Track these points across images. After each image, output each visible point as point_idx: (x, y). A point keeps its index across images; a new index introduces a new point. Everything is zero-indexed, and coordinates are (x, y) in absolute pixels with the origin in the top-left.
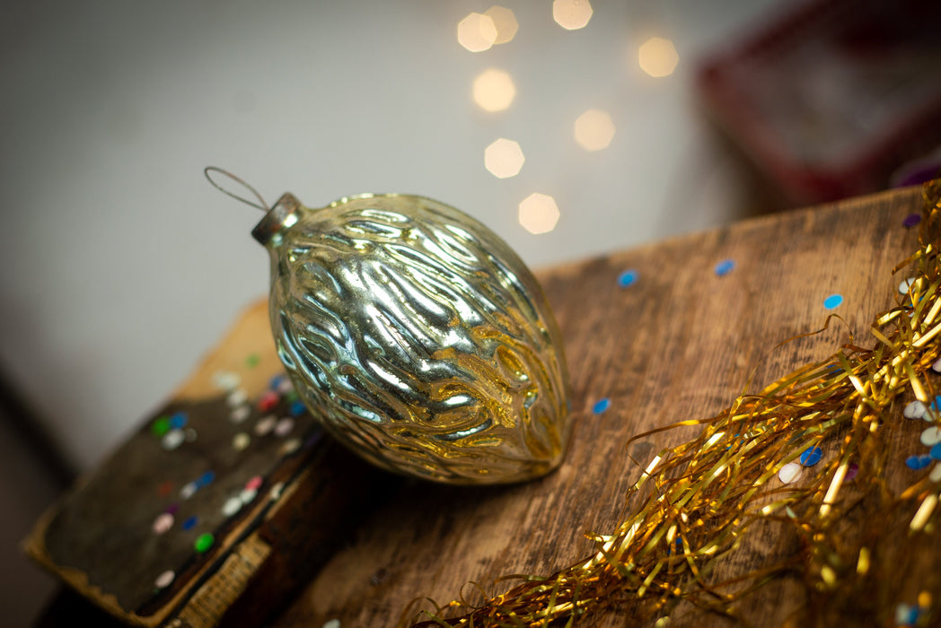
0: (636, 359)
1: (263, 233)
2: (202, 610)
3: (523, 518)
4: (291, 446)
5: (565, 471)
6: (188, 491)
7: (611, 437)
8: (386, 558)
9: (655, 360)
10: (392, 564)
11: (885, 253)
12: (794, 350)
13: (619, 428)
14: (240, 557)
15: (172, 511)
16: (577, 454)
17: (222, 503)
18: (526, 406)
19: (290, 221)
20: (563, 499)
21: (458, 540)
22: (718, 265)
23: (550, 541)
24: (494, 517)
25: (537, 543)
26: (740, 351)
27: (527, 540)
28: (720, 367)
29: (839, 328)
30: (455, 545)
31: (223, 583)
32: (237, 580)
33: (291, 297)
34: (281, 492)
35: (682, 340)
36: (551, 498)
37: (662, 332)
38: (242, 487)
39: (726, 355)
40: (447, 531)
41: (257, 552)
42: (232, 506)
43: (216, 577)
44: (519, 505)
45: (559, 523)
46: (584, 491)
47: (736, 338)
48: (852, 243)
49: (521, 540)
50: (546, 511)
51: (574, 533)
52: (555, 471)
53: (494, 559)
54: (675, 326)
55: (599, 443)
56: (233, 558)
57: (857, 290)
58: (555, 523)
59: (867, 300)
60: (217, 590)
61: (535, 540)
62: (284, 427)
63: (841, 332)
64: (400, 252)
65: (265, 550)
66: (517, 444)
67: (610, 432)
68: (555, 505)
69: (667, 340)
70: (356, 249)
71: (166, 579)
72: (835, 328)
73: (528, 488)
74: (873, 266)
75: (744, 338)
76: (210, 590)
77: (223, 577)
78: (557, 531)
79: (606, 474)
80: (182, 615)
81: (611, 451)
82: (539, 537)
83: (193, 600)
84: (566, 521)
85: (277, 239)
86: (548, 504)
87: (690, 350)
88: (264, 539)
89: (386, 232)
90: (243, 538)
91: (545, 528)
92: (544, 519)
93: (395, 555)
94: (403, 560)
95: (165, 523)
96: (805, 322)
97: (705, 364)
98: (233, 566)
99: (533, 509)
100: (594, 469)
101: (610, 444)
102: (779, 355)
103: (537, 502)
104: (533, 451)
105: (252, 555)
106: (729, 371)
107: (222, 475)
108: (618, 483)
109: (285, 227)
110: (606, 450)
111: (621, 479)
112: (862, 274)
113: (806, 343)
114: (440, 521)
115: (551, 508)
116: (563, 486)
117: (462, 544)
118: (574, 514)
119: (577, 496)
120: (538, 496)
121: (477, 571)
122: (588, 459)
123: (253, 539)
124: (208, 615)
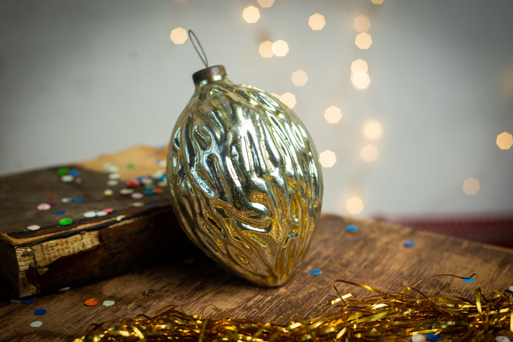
0: (344, 261)
1: (198, 77)
2: (46, 252)
3: (249, 300)
4: (137, 204)
5: (282, 290)
6: (65, 200)
7: (316, 287)
8: (157, 287)
9: (355, 265)
10: (160, 290)
11: (505, 272)
12: (438, 290)
13: (322, 285)
14: (82, 239)
15: (52, 205)
16: (293, 286)
17: (84, 212)
18: (289, 236)
19: (217, 78)
20: (276, 301)
21: (205, 295)
22: (407, 241)
23: (261, 315)
24: (232, 294)
25: (252, 313)
26: (407, 280)
27: (247, 310)
28: (393, 281)
29: (468, 291)
30: (202, 297)
31: (65, 245)
32: (73, 248)
33: (201, 109)
34: (123, 220)
35: (374, 263)
36: (270, 298)
37: (364, 256)
38: (101, 210)
39: (398, 279)
40: (200, 289)
41: (92, 240)
42: (90, 214)
43: (64, 240)
44: (249, 294)
45: (269, 310)
46: (290, 302)
47: (406, 274)
48: (486, 261)
49: (243, 309)
50: (264, 303)
51: (277, 317)
52: (277, 287)
53: (223, 311)
54: (372, 256)
55: (308, 286)
56: (79, 236)
57: (484, 280)
58: (267, 309)
59: (488, 286)
60: (59, 247)
61: (252, 312)
62: (137, 196)
63: (469, 293)
64: (272, 118)
65: (97, 243)
66: (273, 254)
67: (316, 285)
68: (270, 302)
69: (365, 260)
70: (250, 103)
71: (34, 228)
72: (465, 290)
73: (257, 289)
74: (496, 274)
75: (411, 275)
76: (57, 244)
77: (67, 242)
78: (267, 313)
79: (307, 300)
80: (34, 247)
81: (314, 292)
82: (255, 311)
83: (44, 244)
84: (274, 311)
85: (204, 82)
86: (267, 300)
87: (377, 269)
88: (100, 238)
89: (268, 106)
90: (89, 230)
91: (260, 309)
92: (261, 305)
93: (163, 288)
94: (167, 291)
95: (46, 207)
96: (449, 282)
97: (383, 277)
98: (76, 241)
99: (256, 299)
100: (300, 296)
101: (313, 289)
102: (429, 290)
103: (259, 297)
104: (276, 266)
105: (89, 241)
106: (397, 285)
107: (91, 201)
108: (312, 307)
109: (213, 79)
110: (311, 291)
111: (315, 305)
112: (489, 275)
113: (446, 290)
114: (198, 283)
115: (267, 302)
116: (279, 296)
117: (207, 298)
118: (280, 309)
119: (285, 303)
120: (262, 295)
121: (210, 312)
122: (298, 291)
123: (96, 233)
124: (47, 257)
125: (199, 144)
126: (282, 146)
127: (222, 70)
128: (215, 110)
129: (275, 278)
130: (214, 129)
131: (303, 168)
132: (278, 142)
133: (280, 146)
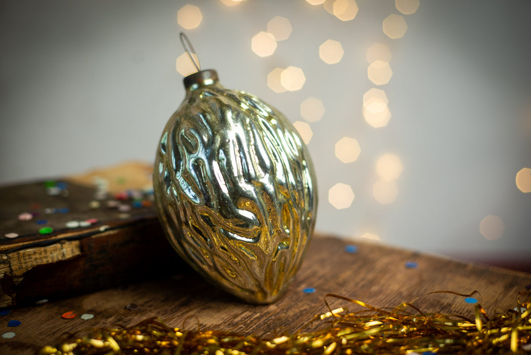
0: (340, 280)
1: (188, 81)
2: (22, 260)
3: (236, 316)
4: (124, 216)
5: (272, 308)
6: (49, 211)
7: (308, 305)
8: (140, 302)
9: (352, 285)
10: (143, 305)
11: (511, 293)
12: (439, 310)
13: (315, 303)
14: (62, 248)
15: (35, 215)
16: (285, 303)
17: (68, 221)
18: (279, 247)
19: (208, 82)
20: (265, 318)
21: (190, 310)
22: (409, 262)
23: (247, 332)
24: (219, 310)
25: (238, 329)
26: (405, 299)
27: (233, 326)
28: (391, 301)
29: (470, 312)
30: (187, 312)
31: (43, 254)
32: (52, 258)
33: (190, 112)
34: (106, 230)
35: (372, 283)
36: (258, 315)
37: (362, 275)
38: (84, 220)
39: (396, 298)
40: (186, 304)
41: (72, 251)
42: (73, 224)
43: (42, 249)
44: (237, 311)
45: (256, 326)
46: (280, 319)
47: (405, 293)
48: (492, 283)
49: (229, 325)
50: (252, 319)
51: (264, 334)
52: (267, 305)
53: (207, 326)
54: (370, 276)
55: (300, 304)
56: (58, 245)
57: (488, 302)
58: (255, 326)
59: (492, 307)
60: (37, 256)
61: (238, 328)
62: (124, 208)
63: (471, 314)
64: (263, 123)
65: (77, 252)
66: (261, 266)
67: (309, 303)
68: (259, 318)
69: (363, 280)
70: (240, 107)
71: (13, 235)
72: (467, 311)
73: (246, 306)
74: (501, 296)
75: (410, 296)
76: (35, 253)
77: (45, 251)
78: (254, 329)
79: (298, 318)
80: (10, 255)
81: (305, 310)
82: (242, 327)
83: (21, 252)
84: (262, 327)
85: (195, 86)
86: (255, 317)
87: (375, 288)
88: (81, 248)
89: (260, 111)
90: (70, 239)
91: (247, 326)
92: (249, 322)
93: (147, 302)
94: (150, 306)
95: (27, 217)
96: (450, 302)
97: (381, 297)
98: (55, 250)
99: (243, 315)
100: (291, 313)
101: (306, 307)
102: (429, 309)
103: (247, 313)
104: (266, 280)
105: (69, 250)
106: (395, 304)
107: (75, 212)
108: (302, 324)
109: (204, 84)
110: (302, 309)
111: (306, 323)
112: (493, 296)
113: (447, 310)
114: (184, 299)
115: (255, 319)
116: (268, 313)
117: (191, 313)
118: (269, 326)
119: (274, 320)
120: (250, 311)
121: (194, 327)
122: (289, 308)
123: (77, 243)
124: (24, 266)
125: (186, 147)
126: (273, 151)
127: (214, 74)
128: (204, 113)
129: (265, 294)
130: (201, 132)
131: (295, 176)
132: (269, 148)
133: (271, 152)
